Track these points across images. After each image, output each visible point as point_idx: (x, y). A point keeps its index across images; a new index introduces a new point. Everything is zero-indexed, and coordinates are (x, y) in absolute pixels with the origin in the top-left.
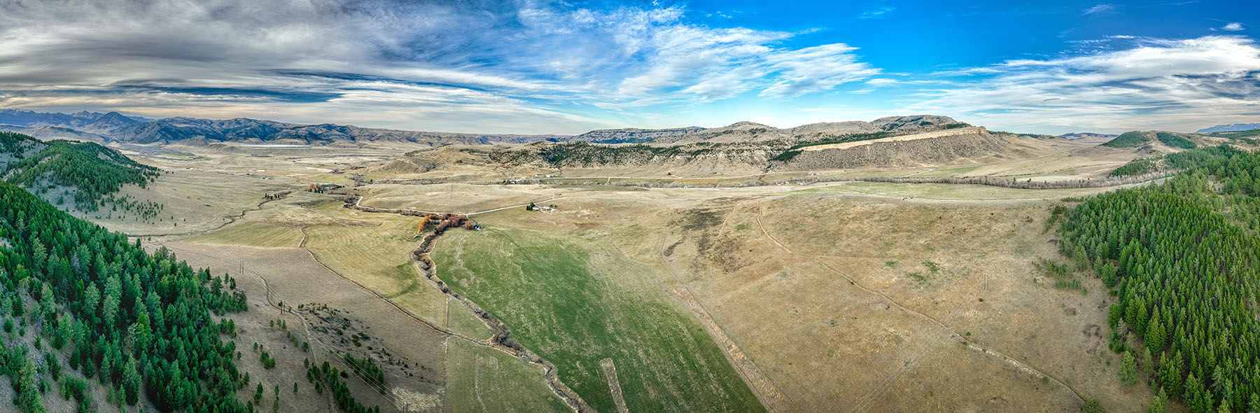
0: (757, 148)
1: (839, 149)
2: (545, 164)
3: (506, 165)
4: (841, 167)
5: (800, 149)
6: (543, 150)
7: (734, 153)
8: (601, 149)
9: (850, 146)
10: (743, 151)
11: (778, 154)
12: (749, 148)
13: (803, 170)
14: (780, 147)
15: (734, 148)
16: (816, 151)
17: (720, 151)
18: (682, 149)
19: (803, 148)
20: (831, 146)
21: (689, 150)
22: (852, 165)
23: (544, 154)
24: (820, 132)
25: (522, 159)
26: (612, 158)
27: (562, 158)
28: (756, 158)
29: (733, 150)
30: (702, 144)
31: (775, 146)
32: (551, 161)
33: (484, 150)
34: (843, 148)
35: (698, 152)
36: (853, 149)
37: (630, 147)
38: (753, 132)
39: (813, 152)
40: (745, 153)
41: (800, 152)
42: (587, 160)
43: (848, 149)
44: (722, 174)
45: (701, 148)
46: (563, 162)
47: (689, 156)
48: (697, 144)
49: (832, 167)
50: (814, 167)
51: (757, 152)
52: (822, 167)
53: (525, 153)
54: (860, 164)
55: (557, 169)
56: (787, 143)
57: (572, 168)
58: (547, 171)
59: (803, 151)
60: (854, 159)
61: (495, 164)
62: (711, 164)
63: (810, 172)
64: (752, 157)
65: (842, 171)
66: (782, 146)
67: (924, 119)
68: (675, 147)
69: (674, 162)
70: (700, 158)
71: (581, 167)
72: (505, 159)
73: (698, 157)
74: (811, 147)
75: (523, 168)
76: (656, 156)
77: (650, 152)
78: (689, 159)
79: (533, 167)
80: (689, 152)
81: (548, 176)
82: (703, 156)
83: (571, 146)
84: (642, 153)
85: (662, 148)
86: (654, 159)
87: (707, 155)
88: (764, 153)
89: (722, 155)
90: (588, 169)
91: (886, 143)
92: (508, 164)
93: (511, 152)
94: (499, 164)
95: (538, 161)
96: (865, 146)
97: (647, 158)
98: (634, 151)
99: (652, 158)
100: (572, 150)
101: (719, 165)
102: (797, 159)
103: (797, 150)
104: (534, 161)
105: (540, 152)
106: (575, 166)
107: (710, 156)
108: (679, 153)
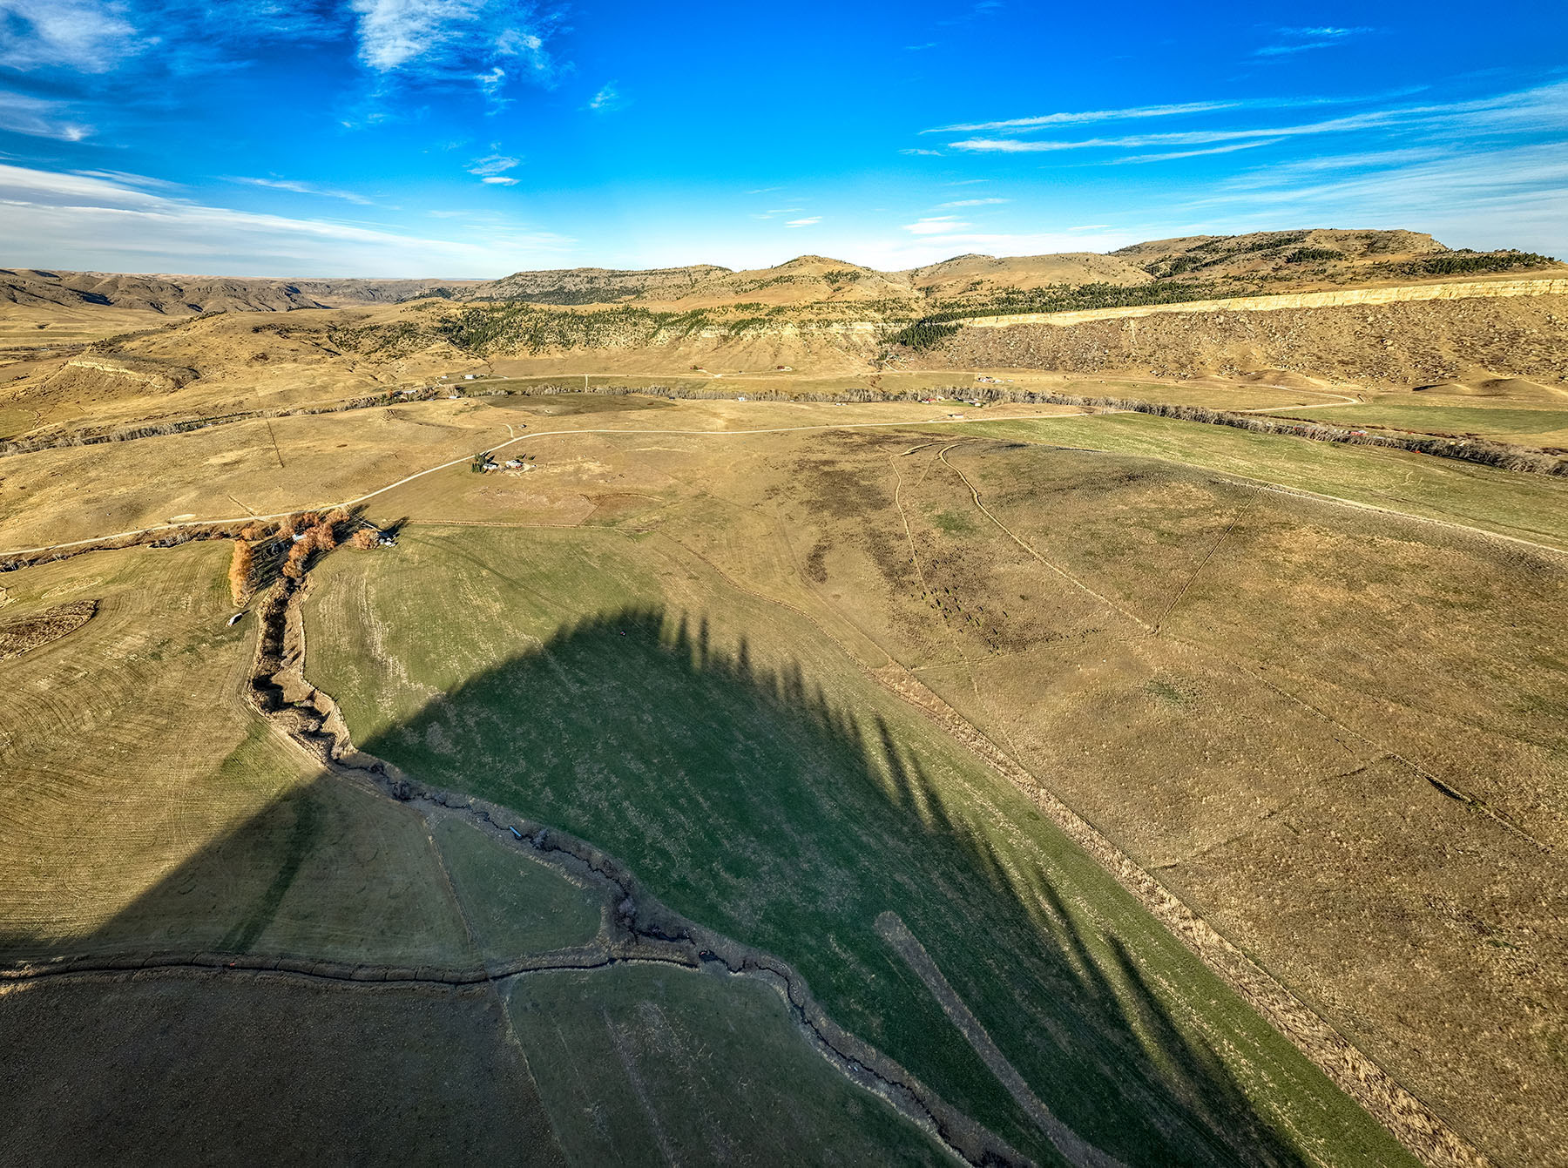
0: (857, 316)
1: (1050, 327)
2: (455, 351)
3: (374, 357)
4: (1052, 368)
5: (953, 323)
6: (443, 320)
7: (814, 327)
8: (559, 317)
9: (1081, 320)
10: (829, 324)
11: (898, 330)
12: (840, 316)
13: (959, 369)
14: (901, 314)
15: (811, 316)
16: (992, 329)
17: (787, 322)
18: (711, 316)
19: (961, 321)
20: (1033, 318)
21: (721, 319)
22: (1080, 364)
23: (449, 330)
24: (977, 279)
25: (404, 343)
26: (581, 335)
27: (486, 339)
28: (855, 338)
29: (810, 321)
30: (747, 307)
31: (889, 312)
32: (465, 343)
33: (313, 326)
34: (1062, 325)
35: (744, 325)
36: (1089, 326)
37: (612, 312)
38: (832, 278)
39: (985, 331)
40: (836, 328)
41: (953, 330)
42: (536, 340)
43: (1076, 327)
44: (795, 371)
45: (747, 315)
46: (490, 346)
47: (725, 332)
48: (737, 307)
49: (1030, 366)
50: (988, 363)
51: (858, 326)
52: (1006, 364)
53: (408, 330)
54: (1105, 365)
55: (480, 361)
56: (915, 306)
57: (511, 357)
58: (463, 365)
59: (961, 326)
60: (1088, 349)
61: (347, 355)
63: (977, 375)
64: (845, 336)
65: (1057, 378)
66: (905, 312)
67: (1309, 242)
68: (695, 314)
69: (698, 344)
70: (749, 337)
71: (524, 354)
72: (367, 343)
73: (745, 335)
74: (983, 319)
75: (413, 361)
76: (663, 331)
77: (649, 322)
78: (725, 338)
79: (433, 359)
80: (725, 324)
81: (469, 377)
82: (755, 333)
83: (498, 310)
84: (635, 324)
85: (671, 315)
86: (660, 337)
87: (762, 331)
88: (869, 327)
89: (789, 331)
90: (541, 356)
91: (1192, 314)
92: (379, 354)
93: (377, 328)
94: (357, 357)
95: (440, 345)
96: (1122, 321)
97: (647, 335)
98: (621, 320)
99: (654, 334)
100: (502, 320)
101: (785, 351)
102: (947, 344)
103: (944, 324)
104: (433, 346)
105: (440, 325)
106: (513, 353)
107: (767, 332)
108: (707, 324)
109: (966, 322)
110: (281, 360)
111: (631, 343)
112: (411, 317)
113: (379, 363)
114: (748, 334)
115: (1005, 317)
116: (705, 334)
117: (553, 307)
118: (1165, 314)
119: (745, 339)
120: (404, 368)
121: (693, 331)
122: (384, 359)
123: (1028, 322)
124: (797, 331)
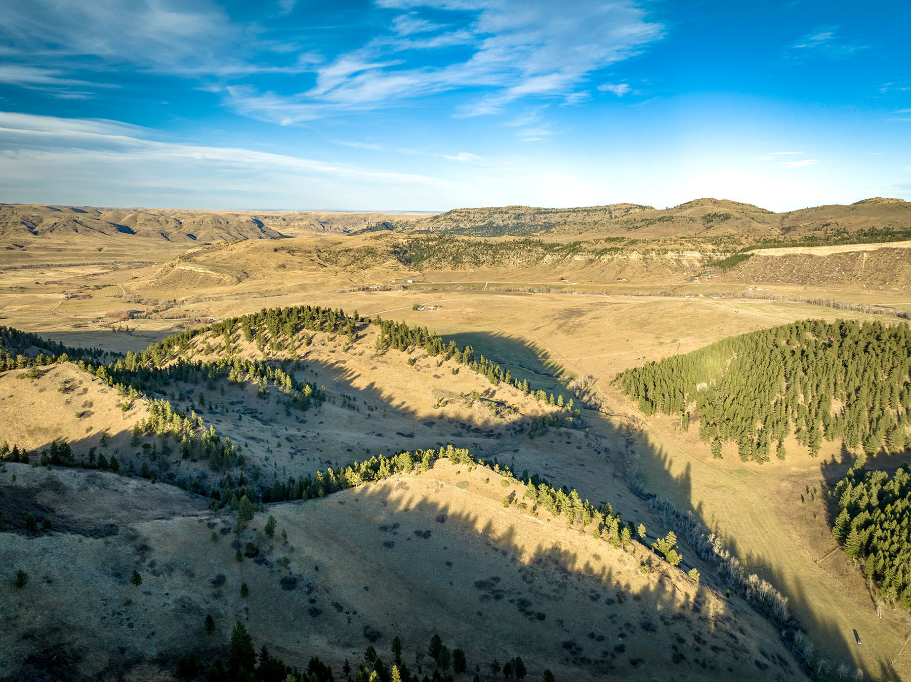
1: (811, 256)
2: (401, 266)
3: (348, 268)
5: (749, 253)
6: (395, 246)
7: (653, 254)
8: (475, 245)
9: (832, 252)
10: (666, 252)
11: (723, 258)
15: (655, 247)
16: (772, 257)
17: (634, 250)
18: (585, 246)
20: (800, 250)
21: (591, 248)
22: (822, 280)
23: (398, 252)
25: (369, 260)
26: (489, 257)
27: (422, 259)
28: (685, 263)
29: (653, 250)
30: (612, 240)
31: (722, 245)
32: (407, 262)
34: (820, 255)
35: (604, 251)
36: (837, 256)
37: (515, 243)
39: (767, 258)
40: (670, 255)
41: (747, 257)
42: (457, 260)
43: (829, 256)
44: (628, 281)
46: (425, 263)
47: (592, 256)
51: (688, 254)
53: (372, 252)
55: (418, 273)
57: (438, 271)
58: (406, 275)
59: (753, 255)
61: (331, 267)
62: (618, 268)
64: (678, 261)
68: (575, 244)
69: (571, 264)
70: (606, 260)
71: (448, 269)
72: (343, 260)
73: (603, 259)
74: (766, 250)
75: (374, 271)
76: (548, 256)
77: (540, 249)
78: (591, 261)
79: (387, 270)
80: (593, 252)
81: (410, 281)
82: (611, 257)
83: (432, 240)
84: (530, 251)
85: (558, 245)
86: (545, 260)
87: (616, 256)
88: (697, 255)
89: (635, 257)
90: (459, 270)
91: (903, 249)
92: (352, 267)
93: (350, 250)
94: (338, 268)
95: (392, 262)
96: (858, 253)
97: (537, 259)
98: (520, 248)
99: (542, 258)
100: (434, 247)
101: (628, 269)
102: (741, 266)
103: (745, 253)
104: (387, 263)
105: (391, 249)
106: (440, 268)
107: (618, 257)
108: (579, 251)
109: (755, 252)
110: (293, 269)
111: (525, 264)
112: (372, 243)
113: (352, 272)
114: (606, 258)
115: (781, 249)
116: (577, 258)
117: (472, 238)
118: (887, 249)
119: (603, 261)
120: (369, 275)
121: (569, 256)
122: (355, 270)
123: (797, 253)
124: (641, 256)
